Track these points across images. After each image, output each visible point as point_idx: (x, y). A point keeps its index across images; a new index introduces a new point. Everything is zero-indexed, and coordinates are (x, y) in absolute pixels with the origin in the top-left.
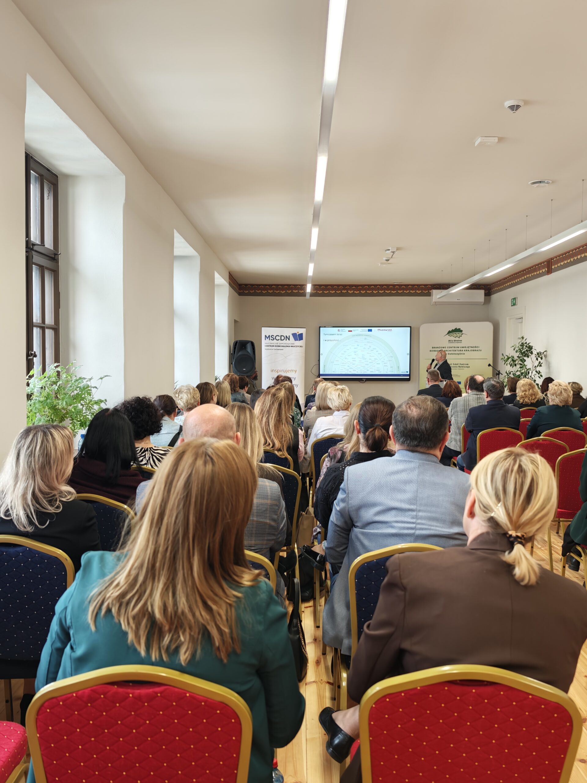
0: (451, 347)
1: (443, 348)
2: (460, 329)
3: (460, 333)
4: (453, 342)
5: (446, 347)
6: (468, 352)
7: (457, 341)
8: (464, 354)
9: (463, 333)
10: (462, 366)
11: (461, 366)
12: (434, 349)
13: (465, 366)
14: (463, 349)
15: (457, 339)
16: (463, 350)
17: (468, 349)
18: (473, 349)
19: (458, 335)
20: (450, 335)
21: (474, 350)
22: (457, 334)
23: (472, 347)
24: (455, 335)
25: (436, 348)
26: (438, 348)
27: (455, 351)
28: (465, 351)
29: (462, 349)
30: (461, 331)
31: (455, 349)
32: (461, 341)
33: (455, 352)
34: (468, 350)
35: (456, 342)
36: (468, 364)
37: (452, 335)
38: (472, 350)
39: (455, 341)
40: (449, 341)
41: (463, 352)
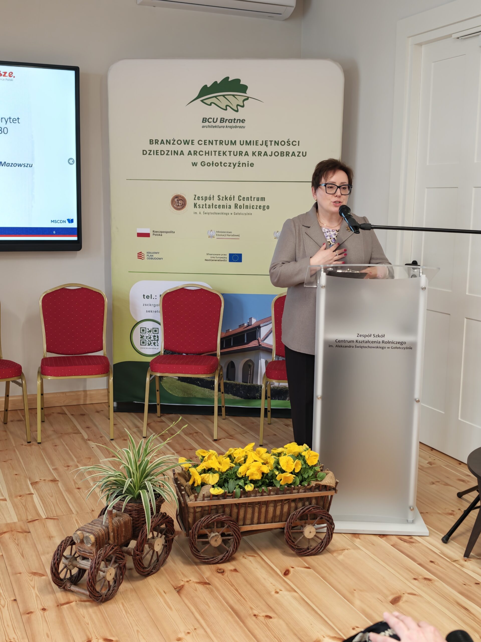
0: (211, 143)
1: (186, 142)
2: (239, 81)
3: (240, 97)
4: (218, 123)
5: (196, 142)
6: (262, 158)
7: (230, 121)
8: (252, 165)
9: (249, 93)
10: (247, 203)
11: (241, 203)
12: (155, 147)
13: (255, 203)
14: (250, 149)
15: (229, 114)
16: (250, 153)
17: (263, 149)
18: (280, 148)
19: (234, 102)
20: (208, 102)
21: (282, 154)
22: (230, 98)
23: (276, 143)
24: (223, 102)
25: (162, 142)
26: (168, 142)
27: (224, 153)
28: (254, 154)
29: (245, 148)
30: (244, 89)
31: (223, 148)
32: (243, 121)
33: (223, 159)
34: (266, 154)
35: (228, 124)
36: (263, 199)
37: (214, 100)
38: (276, 154)
39: (222, 120)
40: (205, 120)
41: (250, 159)
